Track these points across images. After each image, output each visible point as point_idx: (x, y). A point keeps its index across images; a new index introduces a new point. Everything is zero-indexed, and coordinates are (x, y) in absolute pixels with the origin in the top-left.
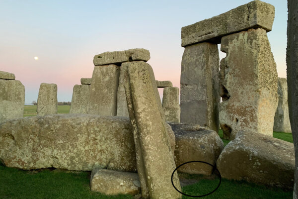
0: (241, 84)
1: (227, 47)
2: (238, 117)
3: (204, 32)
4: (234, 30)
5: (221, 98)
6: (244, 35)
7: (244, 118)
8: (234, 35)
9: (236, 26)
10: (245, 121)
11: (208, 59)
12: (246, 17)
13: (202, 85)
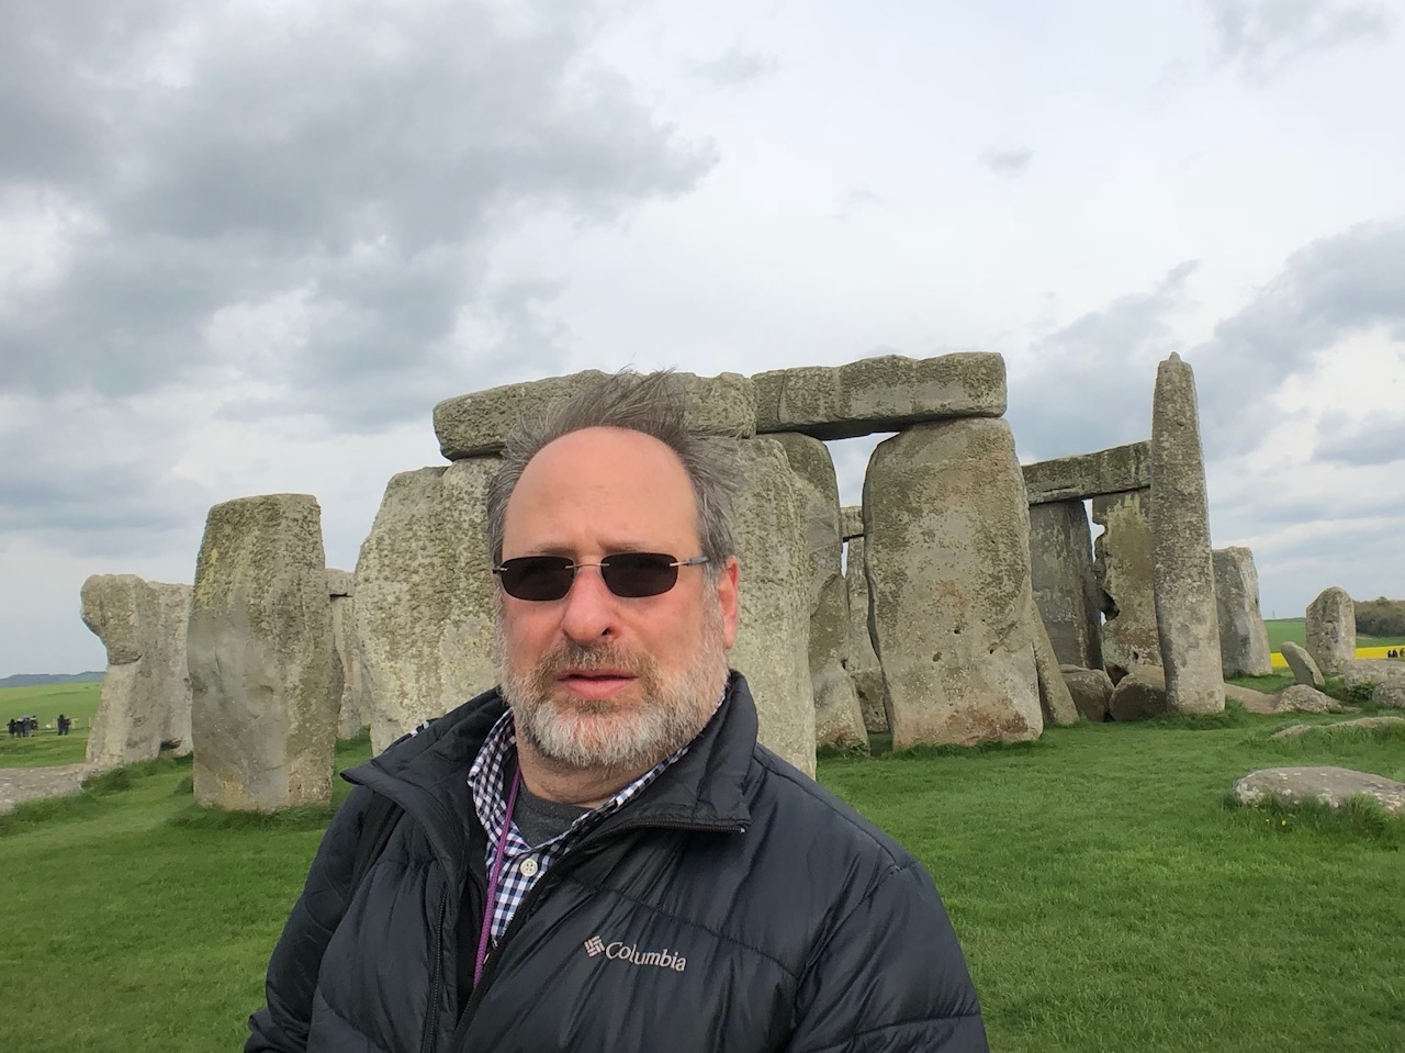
0: (1137, 589)
1: (1105, 517)
2: (1137, 650)
3: (1056, 484)
4: (1114, 489)
5: (1103, 615)
6: (1132, 498)
7: (1148, 650)
8: (1114, 496)
9: (1117, 481)
10: (1150, 655)
11: (1068, 537)
12: (1133, 470)
13: (1061, 590)
